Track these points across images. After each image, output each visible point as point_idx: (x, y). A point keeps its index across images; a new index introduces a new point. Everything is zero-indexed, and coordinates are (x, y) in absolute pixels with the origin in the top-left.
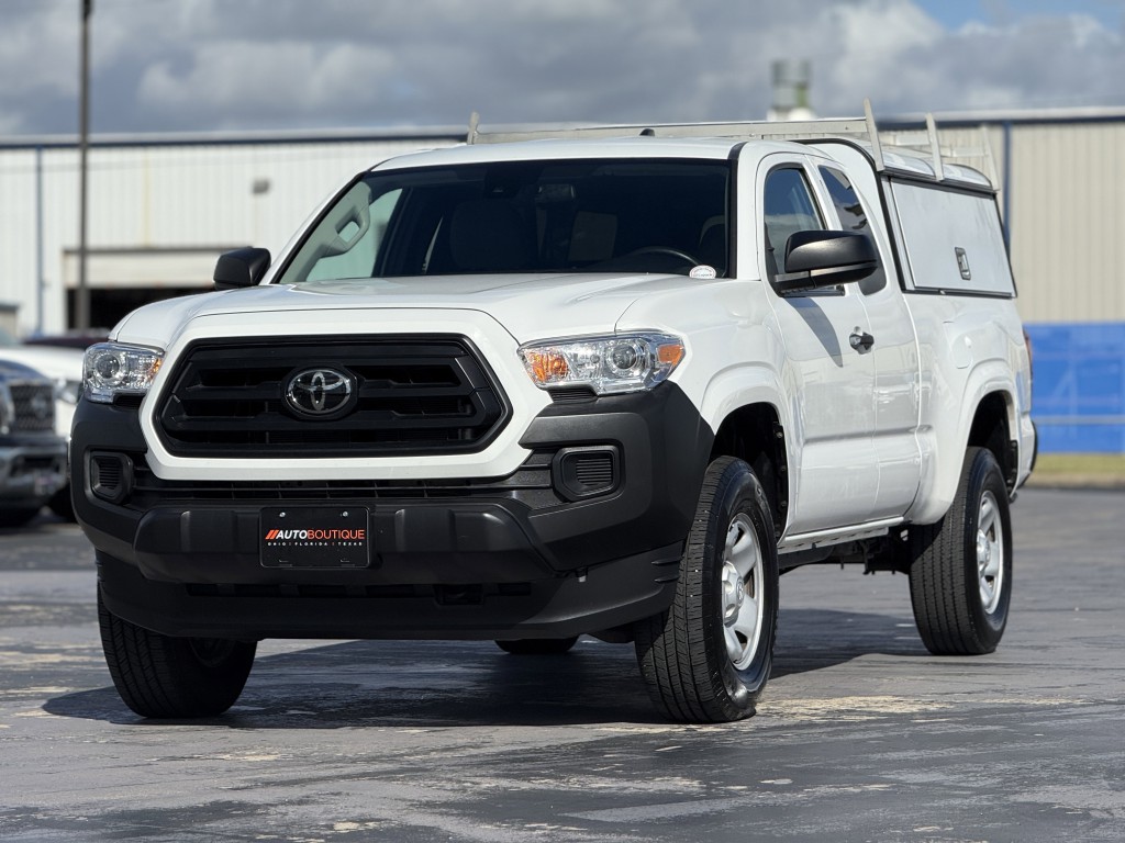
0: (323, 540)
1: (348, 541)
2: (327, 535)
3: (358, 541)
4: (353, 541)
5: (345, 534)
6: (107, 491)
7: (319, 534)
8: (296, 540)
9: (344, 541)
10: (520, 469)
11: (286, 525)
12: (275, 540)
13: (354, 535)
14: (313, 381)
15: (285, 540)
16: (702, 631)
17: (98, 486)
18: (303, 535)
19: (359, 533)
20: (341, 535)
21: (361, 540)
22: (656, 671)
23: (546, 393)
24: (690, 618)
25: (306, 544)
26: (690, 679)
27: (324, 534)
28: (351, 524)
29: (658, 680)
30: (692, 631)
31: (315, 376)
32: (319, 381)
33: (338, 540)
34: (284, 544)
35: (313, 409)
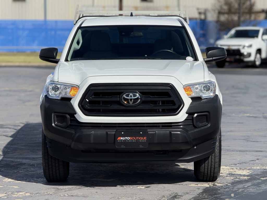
0: (134, 140)
1: (141, 140)
2: (136, 139)
3: (144, 140)
4: (143, 140)
5: (141, 138)
6: (59, 124)
7: (133, 138)
8: (126, 140)
9: (140, 140)
10: (186, 120)
11: (123, 136)
12: (120, 140)
13: (143, 139)
14: (130, 96)
15: (123, 140)
16: (218, 159)
17: (56, 123)
18: (128, 138)
19: (145, 138)
20: (140, 138)
21: (145, 140)
22: (204, 170)
23: (190, 98)
24: (216, 156)
25: (129, 141)
26: (213, 171)
27: (134, 138)
28: (143, 136)
29: (204, 172)
30: (216, 159)
31: (130, 95)
32: (131, 96)
33: (139, 140)
34: (123, 141)
35: (129, 103)
